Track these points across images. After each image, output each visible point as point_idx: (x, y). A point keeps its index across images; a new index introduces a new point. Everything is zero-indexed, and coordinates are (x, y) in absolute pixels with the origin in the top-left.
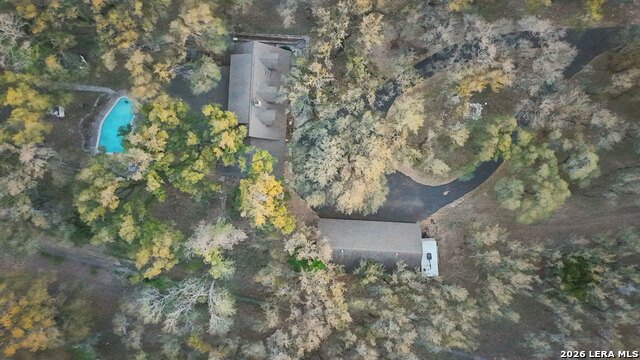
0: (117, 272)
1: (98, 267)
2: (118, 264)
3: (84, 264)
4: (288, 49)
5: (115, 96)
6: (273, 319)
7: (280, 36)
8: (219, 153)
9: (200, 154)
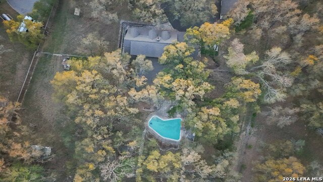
0: (250, 134)
1: (247, 144)
2: (245, 132)
3: (245, 153)
4: (127, 31)
5: (148, 129)
6: (281, 29)
7: (120, 35)
8: (188, 53)
9: (188, 64)
